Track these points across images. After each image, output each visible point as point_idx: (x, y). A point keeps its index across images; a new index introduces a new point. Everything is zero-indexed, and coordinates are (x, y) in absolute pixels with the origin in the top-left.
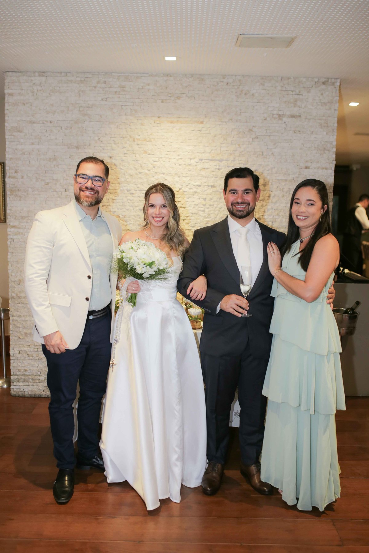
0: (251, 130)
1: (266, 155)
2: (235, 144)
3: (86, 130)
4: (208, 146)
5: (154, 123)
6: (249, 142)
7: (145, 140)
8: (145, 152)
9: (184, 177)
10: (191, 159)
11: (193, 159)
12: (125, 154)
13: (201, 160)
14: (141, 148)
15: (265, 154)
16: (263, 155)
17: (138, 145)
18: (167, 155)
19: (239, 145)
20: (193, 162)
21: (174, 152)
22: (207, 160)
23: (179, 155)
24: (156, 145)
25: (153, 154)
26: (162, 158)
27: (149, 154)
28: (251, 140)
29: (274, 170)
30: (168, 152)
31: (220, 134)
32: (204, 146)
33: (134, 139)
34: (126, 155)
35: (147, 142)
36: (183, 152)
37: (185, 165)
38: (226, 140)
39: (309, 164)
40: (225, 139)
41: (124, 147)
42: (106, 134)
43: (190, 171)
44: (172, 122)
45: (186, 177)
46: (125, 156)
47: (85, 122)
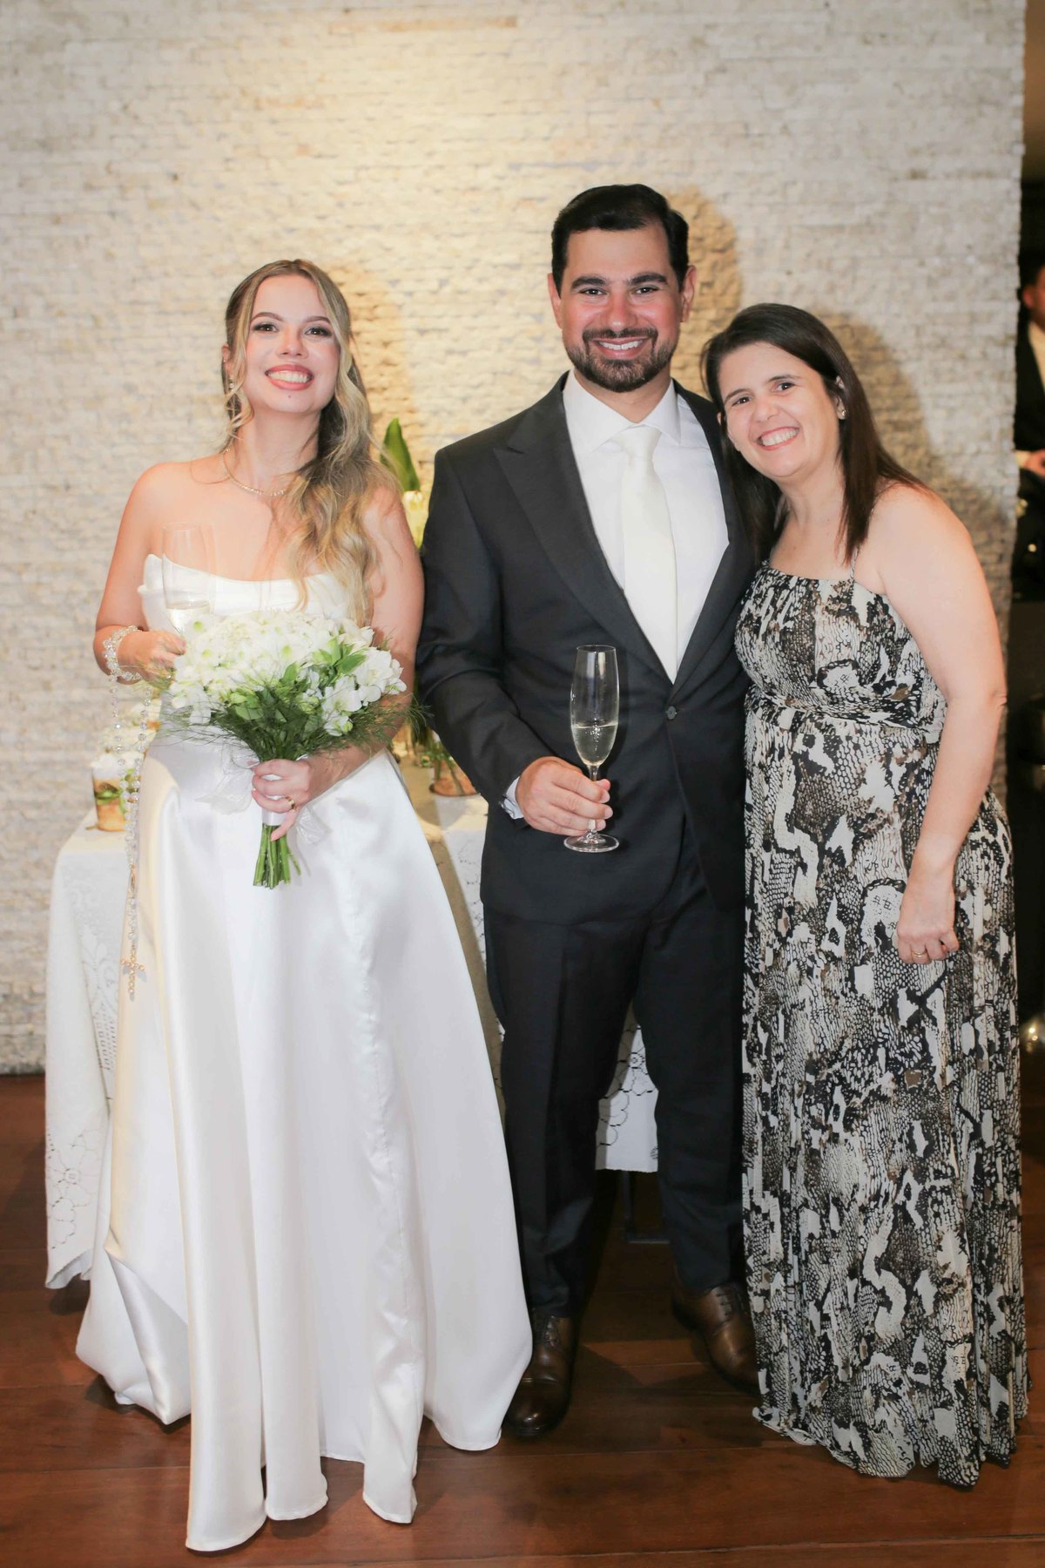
0: (698, 43)
1: (760, 135)
2: (642, 99)
3: (73, 75)
4: (538, 113)
5: (331, 33)
6: (694, 88)
7: (299, 102)
8: (303, 149)
9: (457, 236)
10: (477, 166)
11: (488, 164)
12: (227, 160)
13: (515, 166)
14: (286, 134)
15: (755, 131)
16: (747, 136)
17: (274, 122)
18: (385, 154)
19: (656, 102)
20: (485, 176)
21: (412, 142)
22: (537, 165)
23: (430, 154)
24: (341, 120)
25: (333, 157)
26: (367, 168)
27: (319, 156)
28: (699, 80)
29: (794, 192)
30: (389, 142)
31: (582, 64)
32: (524, 113)
33: (257, 100)
34: (231, 165)
35: (309, 108)
36: (446, 141)
37: (456, 189)
38: (607, 85)
39: (923, 162)
40: (603, 82)
41: (221, 136)
42: (149, 88)
43: (476, 211)
44: (397, 28)
45: (463, 235)
46: (228, 170)
47: (69, 47)
